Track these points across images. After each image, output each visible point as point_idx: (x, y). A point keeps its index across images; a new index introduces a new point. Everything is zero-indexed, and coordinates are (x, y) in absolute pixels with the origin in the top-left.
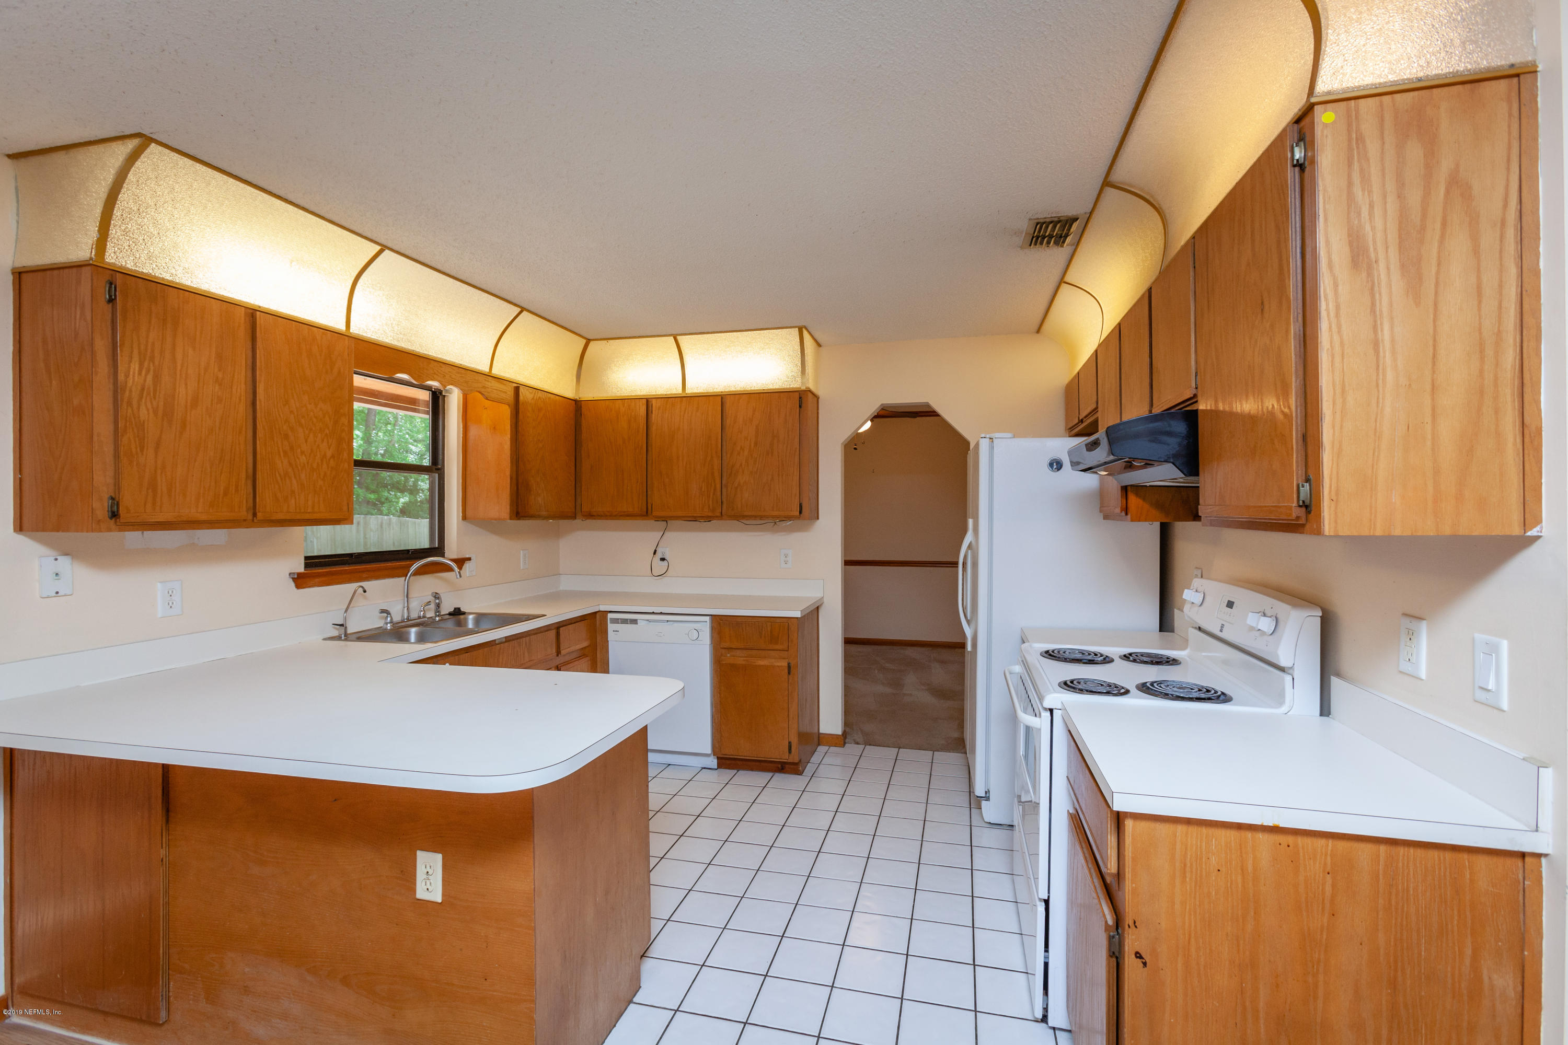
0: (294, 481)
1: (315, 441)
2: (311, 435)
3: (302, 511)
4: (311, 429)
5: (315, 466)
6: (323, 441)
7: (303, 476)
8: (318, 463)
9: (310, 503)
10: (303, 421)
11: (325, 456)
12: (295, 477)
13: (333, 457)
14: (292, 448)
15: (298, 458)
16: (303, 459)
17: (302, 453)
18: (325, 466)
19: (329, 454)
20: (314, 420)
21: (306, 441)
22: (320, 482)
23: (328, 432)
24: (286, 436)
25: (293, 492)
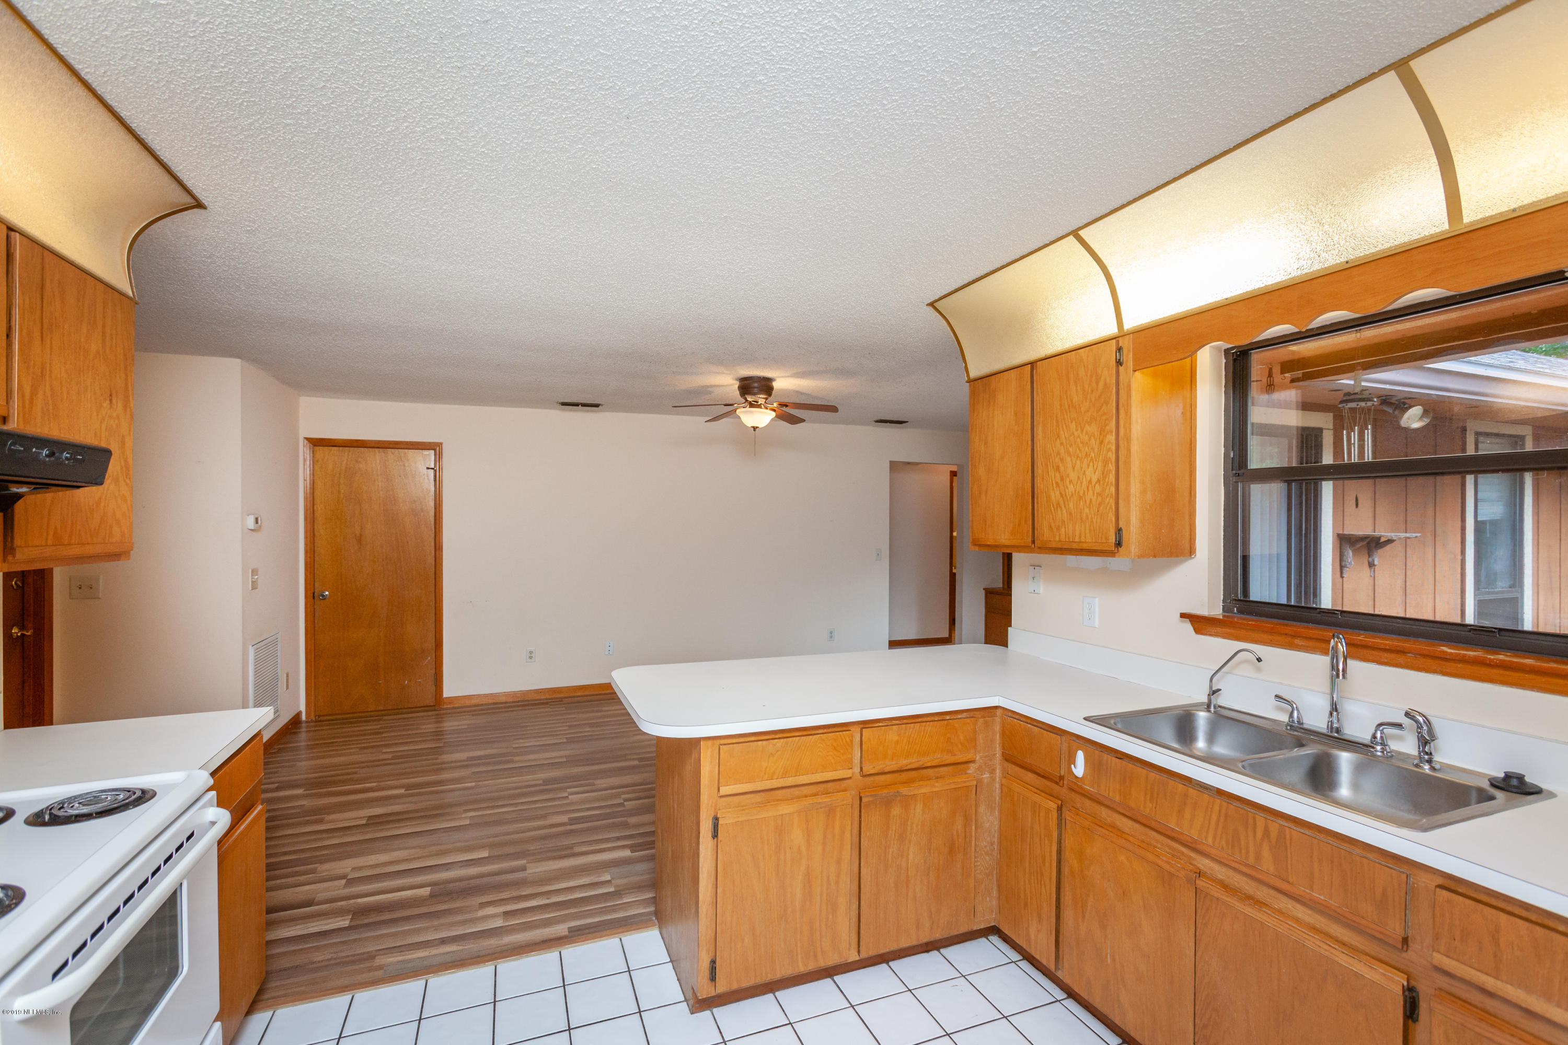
0: (1064, 511)
1: (1081, 468)
2: (1078, 462)
3: (1071, 540)
4: (1078, 457)
5: (1081, 494)
6: (1088, 466)
7: (1071, 505)
8: (1084, 491)
9: (1077, 533)
10: (1071, 450)
11: (1090, 482)
12: (1065, 507)
13: (1099, 481)
14: (1062, 479)
15: (1067, 487)
16: (1071, 488)
17: (1071, 482)
18: (1091, 492)
19: (1095, 479)
20: (1081, 445)
21: (1074, 468)
22: (1087, 510)
23: (1093, 455)
24: (1058, 468)
25: (1063, 521)
